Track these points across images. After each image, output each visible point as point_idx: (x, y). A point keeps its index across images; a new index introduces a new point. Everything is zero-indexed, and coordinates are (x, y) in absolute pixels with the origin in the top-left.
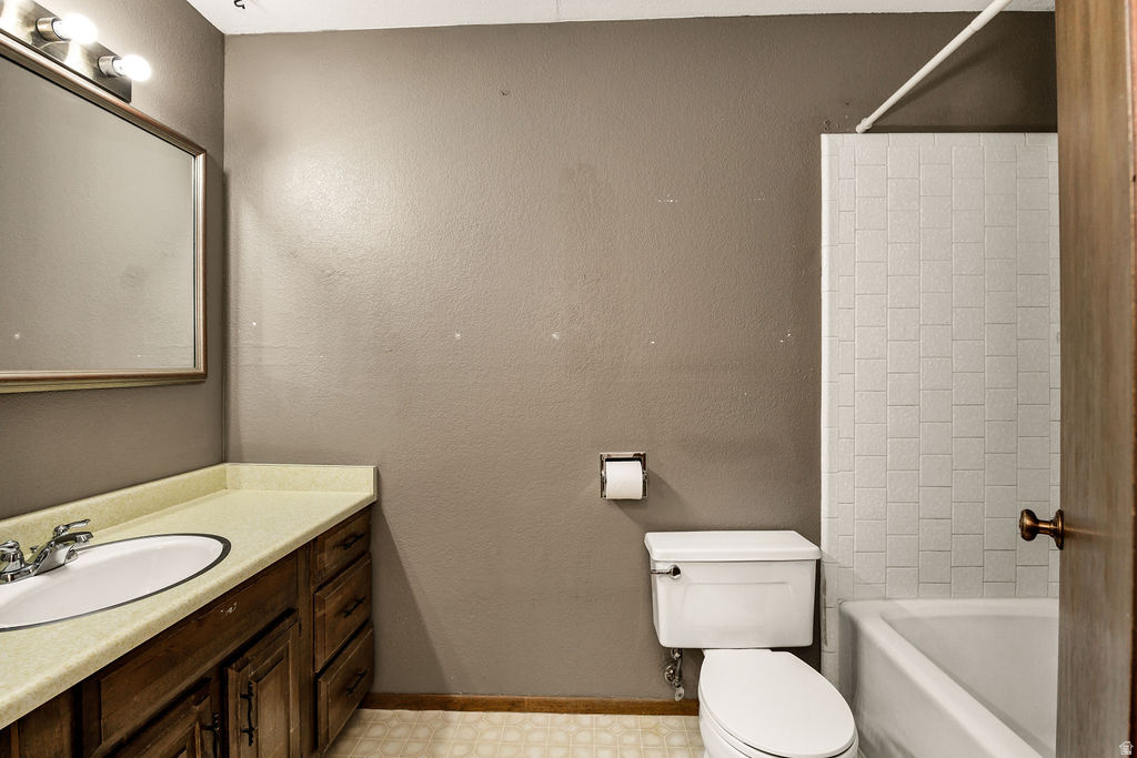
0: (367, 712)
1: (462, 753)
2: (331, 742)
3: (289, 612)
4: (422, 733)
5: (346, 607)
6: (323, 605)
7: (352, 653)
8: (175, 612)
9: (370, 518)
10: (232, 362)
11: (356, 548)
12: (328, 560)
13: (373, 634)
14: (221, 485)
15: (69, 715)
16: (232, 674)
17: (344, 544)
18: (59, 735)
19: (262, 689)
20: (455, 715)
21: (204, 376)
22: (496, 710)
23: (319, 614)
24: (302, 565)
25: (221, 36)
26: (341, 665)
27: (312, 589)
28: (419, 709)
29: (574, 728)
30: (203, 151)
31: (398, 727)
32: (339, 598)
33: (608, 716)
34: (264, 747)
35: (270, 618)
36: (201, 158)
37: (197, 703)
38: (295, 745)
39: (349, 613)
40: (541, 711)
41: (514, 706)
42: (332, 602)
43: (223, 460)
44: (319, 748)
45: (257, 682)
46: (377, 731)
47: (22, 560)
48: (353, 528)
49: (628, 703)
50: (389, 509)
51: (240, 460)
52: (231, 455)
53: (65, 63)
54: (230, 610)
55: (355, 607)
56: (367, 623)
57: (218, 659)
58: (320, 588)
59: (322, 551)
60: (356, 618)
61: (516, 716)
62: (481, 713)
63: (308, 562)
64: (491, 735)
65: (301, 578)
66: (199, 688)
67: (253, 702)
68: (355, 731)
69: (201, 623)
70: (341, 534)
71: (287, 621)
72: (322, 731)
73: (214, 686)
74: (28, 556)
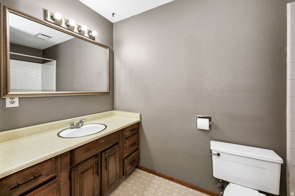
0: (138, 170)
1: (156, 187)
2: (127, 174)
3: (117, 144)
4: (148, 179)
5: (132, 145)
6: (126, 143)
7: (133, 155)
8: (90, 140)
9: (139, 125)
10: (115, 90)
11: (135, 131)
12: (127, 134)
13: (139, 152)
14: (112, 115)
15: (69, 156)
16: (103, 154)
17: (132, 131)
18: (67, 159)
19: (110, 159)
20: (157, 177)
21: (109, 92)
22: (167, 179)
23: (125, 145)
24: (121, 134)
25: (113, 23)
26: (130, 157)
27: (123, 140)
28: (149, 173)
29: (187, 191)
30: (109, 47)
31: (144, 175)
32: (130, 142)
33: (198, 192)
34: (110, 172)
35: (112, 144)
36: (108, 49)
37: (95, 159)
38: (118, 173)
39: (132, 146)
40: (179, 183)
41: (171, 179)
42: (128, 143)
43: (113, 110)
44: (124, 175)
45: (109, 157)
46: (139, 175)
47: (74, 125)
48: (134, 127)
49: (205, 190)
50: (143, 124)
51: (116, 110)
52: (114, 109)
53: (85, 36)
54: (103, 141)
55: (134, 145)
56: (138, 149)
57: (100, 150)
58: (125, 139)
59: (126, 131)
60: (134, 148)
61: (172, 183)
62: (163, 178)
63: (122, 133)
64: (164, 185)
65: (121, 137)
66: (96, 156)
67: (107, 161)
68: (134, 173)
69: (96, 143)
70: (131, 128)
71: (116, 145)
72: (125, 171)
73: (99, 156)
74: (75, 125)
